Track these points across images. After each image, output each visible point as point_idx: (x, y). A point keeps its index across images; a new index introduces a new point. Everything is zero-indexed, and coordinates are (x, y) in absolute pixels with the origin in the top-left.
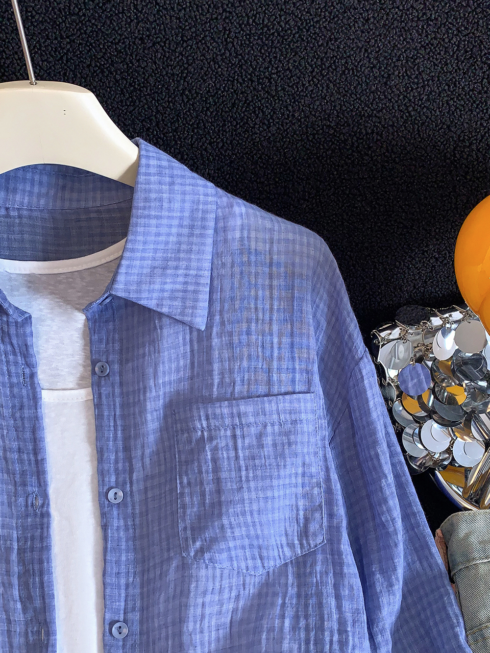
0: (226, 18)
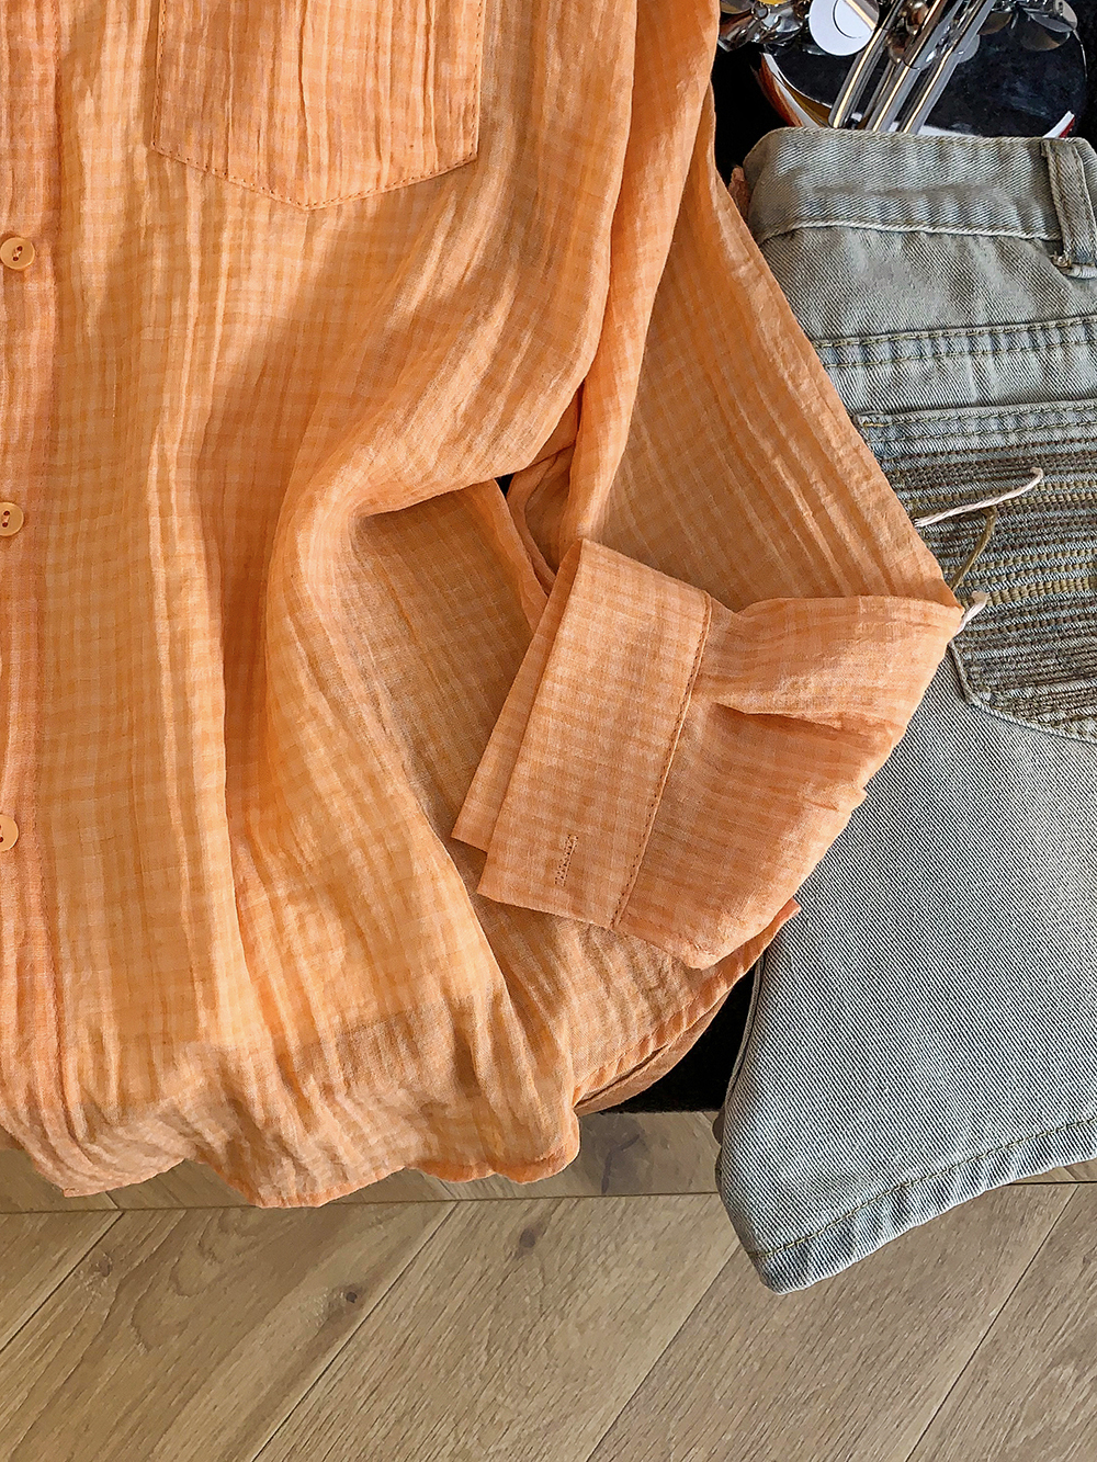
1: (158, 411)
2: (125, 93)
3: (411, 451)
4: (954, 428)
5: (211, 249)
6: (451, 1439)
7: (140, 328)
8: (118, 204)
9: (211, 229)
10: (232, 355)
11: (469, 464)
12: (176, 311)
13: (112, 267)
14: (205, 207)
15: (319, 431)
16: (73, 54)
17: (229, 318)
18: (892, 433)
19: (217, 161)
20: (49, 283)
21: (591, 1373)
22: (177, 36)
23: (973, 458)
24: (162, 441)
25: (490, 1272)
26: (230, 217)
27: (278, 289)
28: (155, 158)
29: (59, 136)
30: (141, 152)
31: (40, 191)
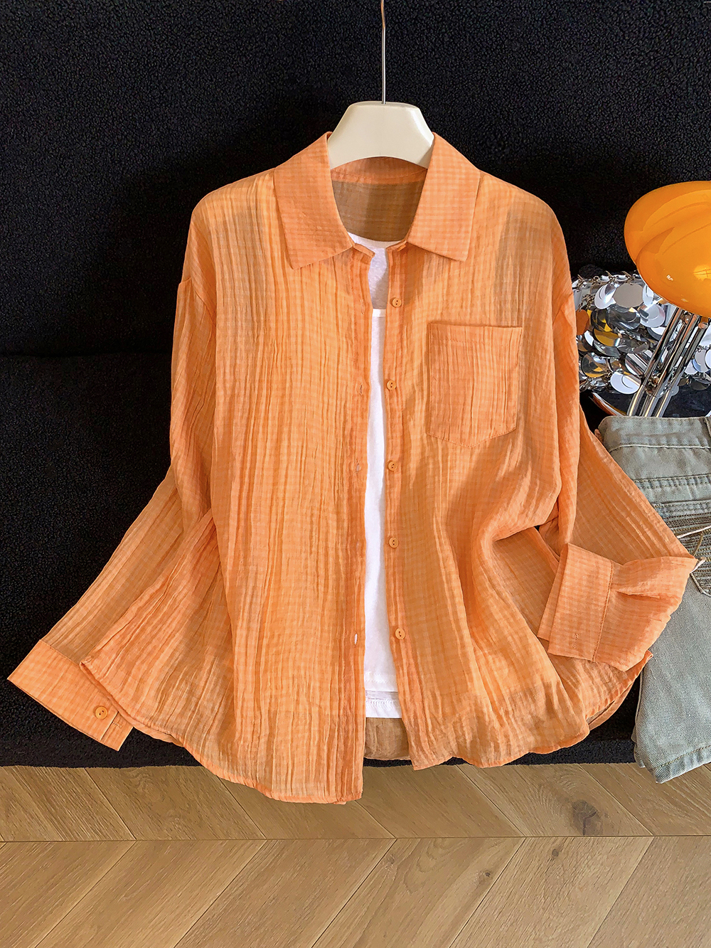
0: (483, 72)
1: (434, 508)
2: (421, 419)
3: (510, 516)
4: (686, 508)
5: (445, 461)
6: (533, 933)
7: (426, 485)
8: (419, 450)
9: (445, 456)
10: (452, 492)
11: (527, 520)
12: (436, 480)
13: (417, 469)
14: (443, 450)
15: (478, 514)
16: (406, 408)
17: (451, 481)
18: (665, 510)
19: (446, 436)
20: (400, 474)
21: (587, 908)
22: (435, 402)
23: (693, 517)
24: (436, 517)
25: (542, 865)
26: (450, 452)
27: (463, 471)
28: (429, 437)
29: (403, 432)
30: (425, 435)
31: (399, 448)
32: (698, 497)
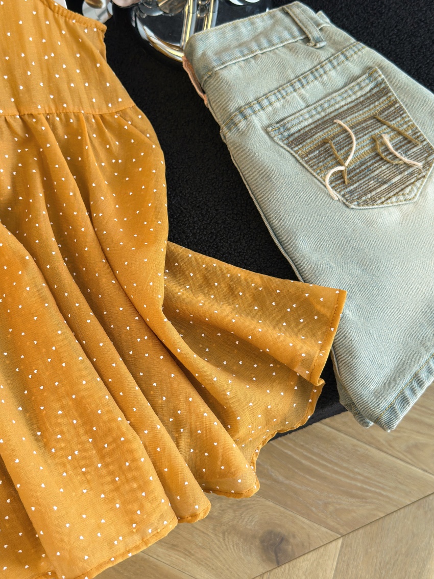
18: (282, 130)
23: (313, 126)
32: (311, 100)
